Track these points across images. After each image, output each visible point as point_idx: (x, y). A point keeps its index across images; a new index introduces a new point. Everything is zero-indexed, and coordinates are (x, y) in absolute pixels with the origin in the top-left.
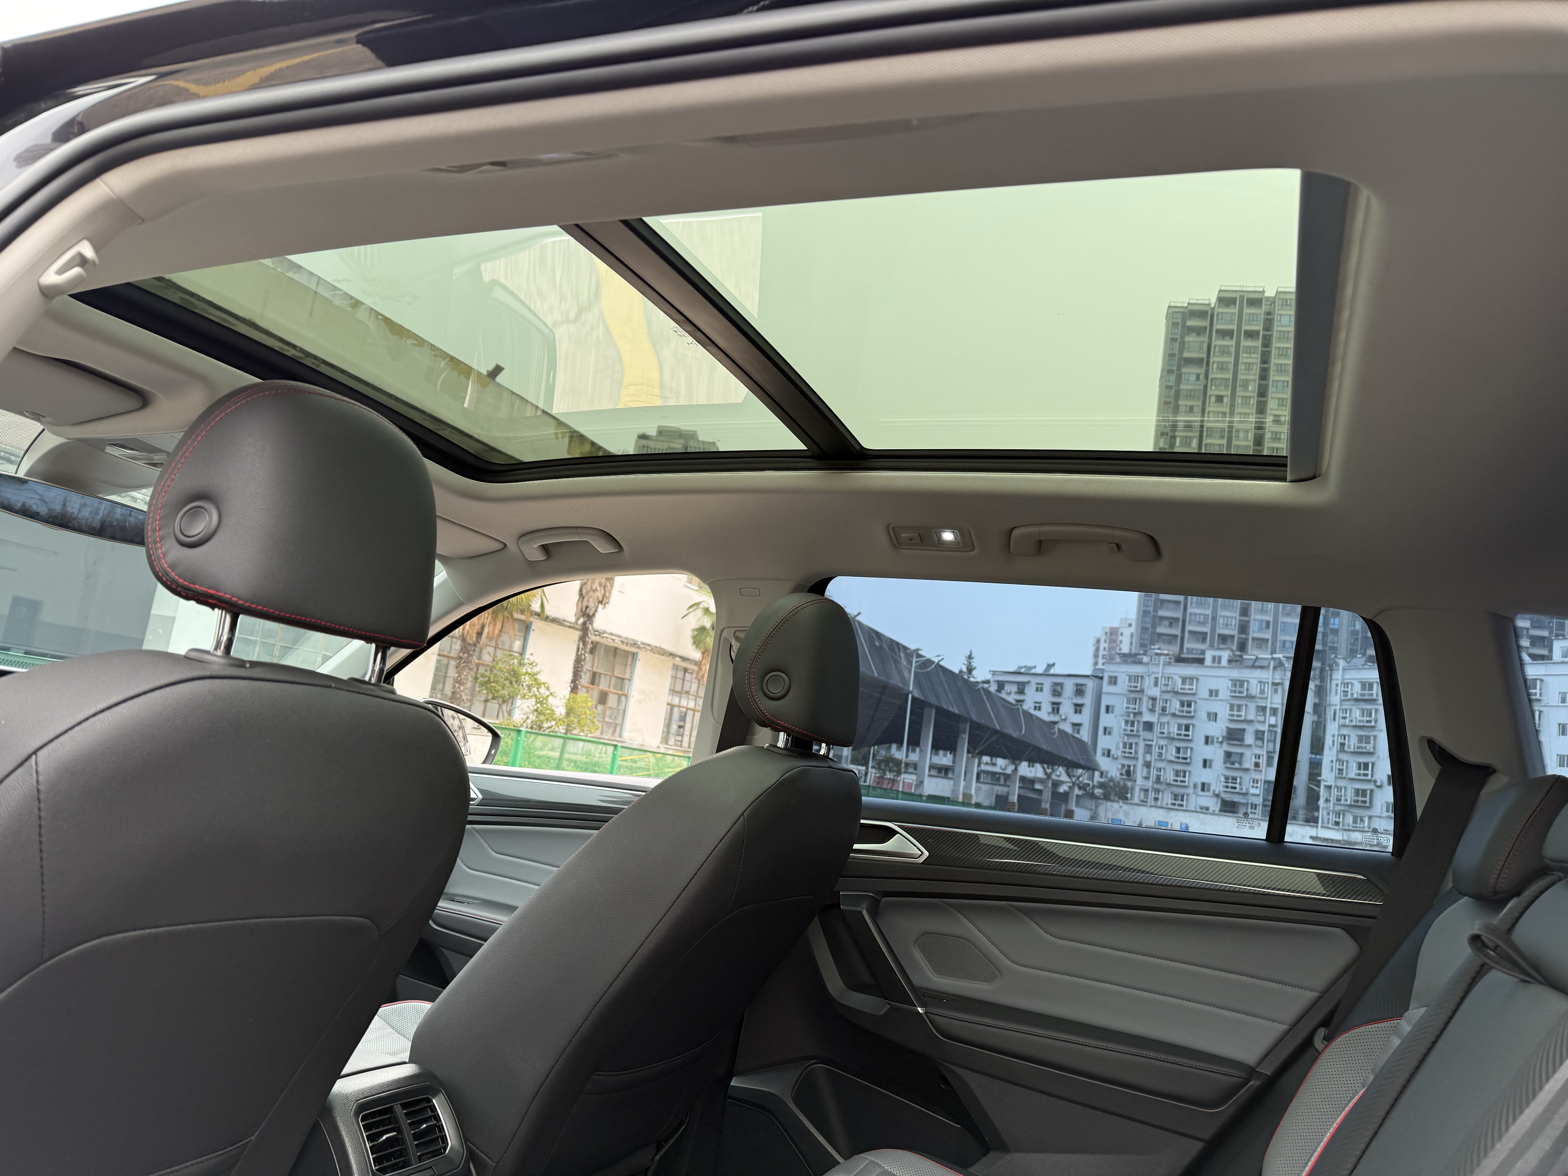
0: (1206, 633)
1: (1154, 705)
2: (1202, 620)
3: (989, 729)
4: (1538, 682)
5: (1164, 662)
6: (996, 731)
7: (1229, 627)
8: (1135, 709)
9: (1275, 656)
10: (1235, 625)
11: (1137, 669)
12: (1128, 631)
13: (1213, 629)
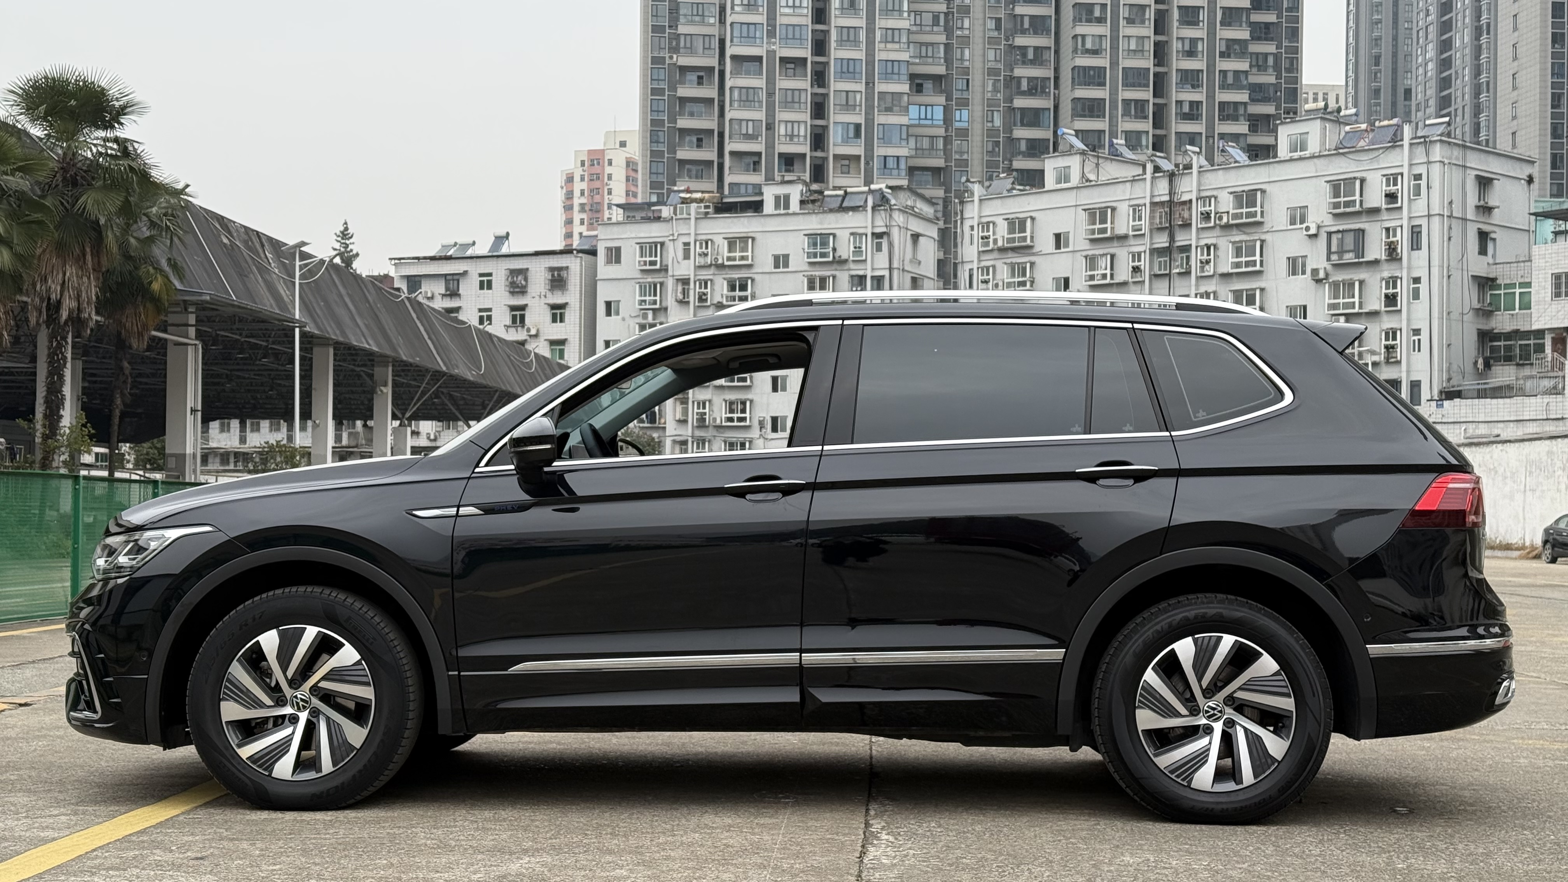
0: (759, 154)
1: (685, 293)
2: (750, 131)
3: (427, 370)
4: (1259, 193)
5: (698, 213)
6: (438, 375)
7: (796, 140)
8: (655, 302)
9: (873, 187)
10: (805, 136)
11: (653, 232)
12: (619, 158)
13: (770, 146)
